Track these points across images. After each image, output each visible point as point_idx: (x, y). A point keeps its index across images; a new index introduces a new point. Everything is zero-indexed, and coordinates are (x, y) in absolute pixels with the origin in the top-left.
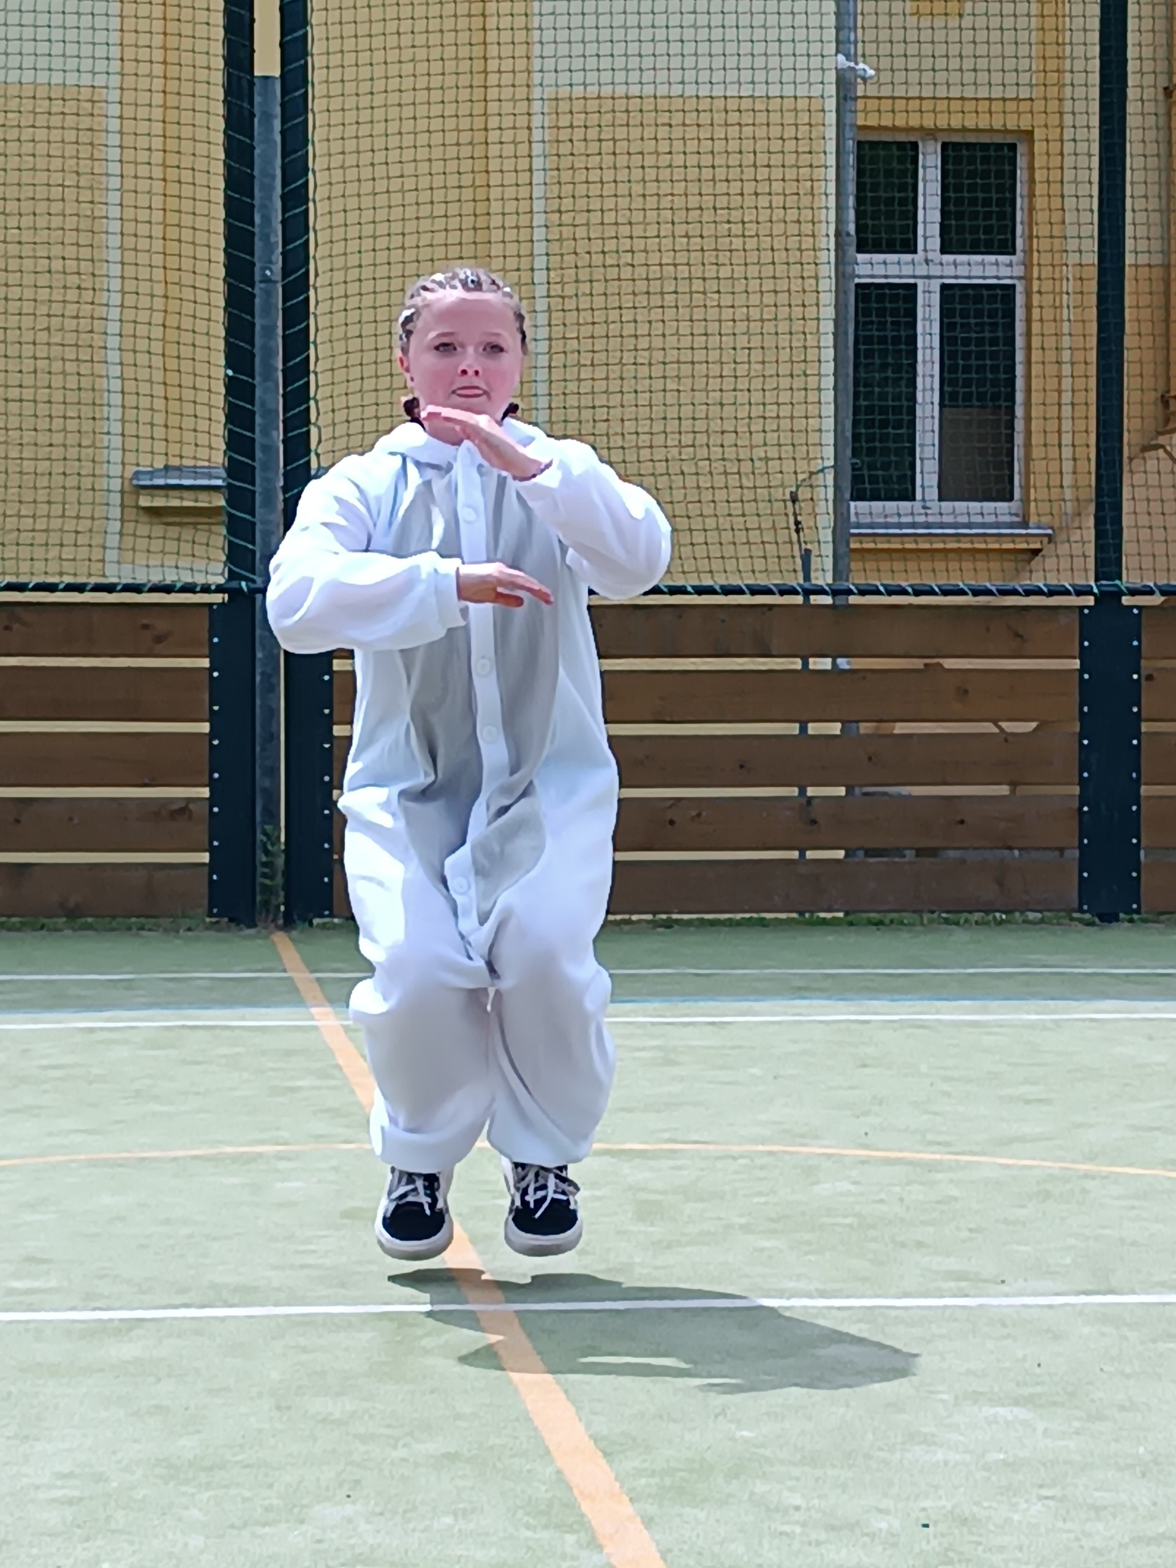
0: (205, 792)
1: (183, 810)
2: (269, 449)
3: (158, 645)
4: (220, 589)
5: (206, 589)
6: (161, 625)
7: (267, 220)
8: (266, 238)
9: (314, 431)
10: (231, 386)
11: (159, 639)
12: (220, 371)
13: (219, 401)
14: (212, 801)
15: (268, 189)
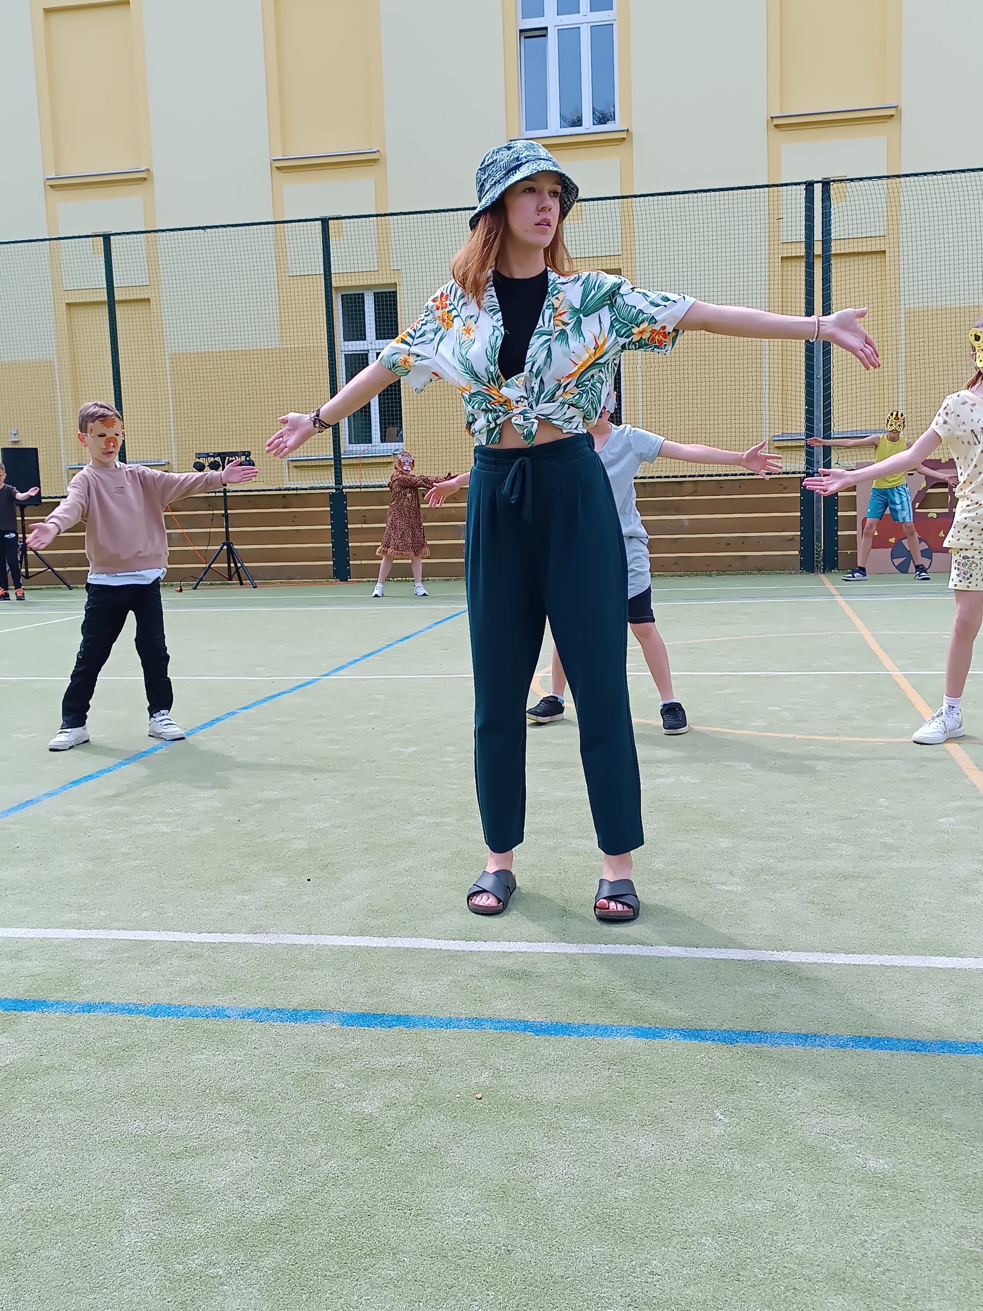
0: (799, 533)
1: (792, 539)
2: (818, 430)
3: (785, 489)
4: (803, 473)
5: (799, 473)
6: (785, 484)
7: (818, 360)
8: (818, 366)
9: (832, 423)
10: (807, 412)
11: (785, 488)
12: (804, 407)
13: (803, 416)
14: (801, 536)
15: (818, 351)
